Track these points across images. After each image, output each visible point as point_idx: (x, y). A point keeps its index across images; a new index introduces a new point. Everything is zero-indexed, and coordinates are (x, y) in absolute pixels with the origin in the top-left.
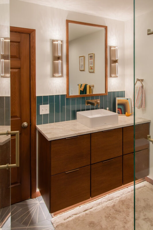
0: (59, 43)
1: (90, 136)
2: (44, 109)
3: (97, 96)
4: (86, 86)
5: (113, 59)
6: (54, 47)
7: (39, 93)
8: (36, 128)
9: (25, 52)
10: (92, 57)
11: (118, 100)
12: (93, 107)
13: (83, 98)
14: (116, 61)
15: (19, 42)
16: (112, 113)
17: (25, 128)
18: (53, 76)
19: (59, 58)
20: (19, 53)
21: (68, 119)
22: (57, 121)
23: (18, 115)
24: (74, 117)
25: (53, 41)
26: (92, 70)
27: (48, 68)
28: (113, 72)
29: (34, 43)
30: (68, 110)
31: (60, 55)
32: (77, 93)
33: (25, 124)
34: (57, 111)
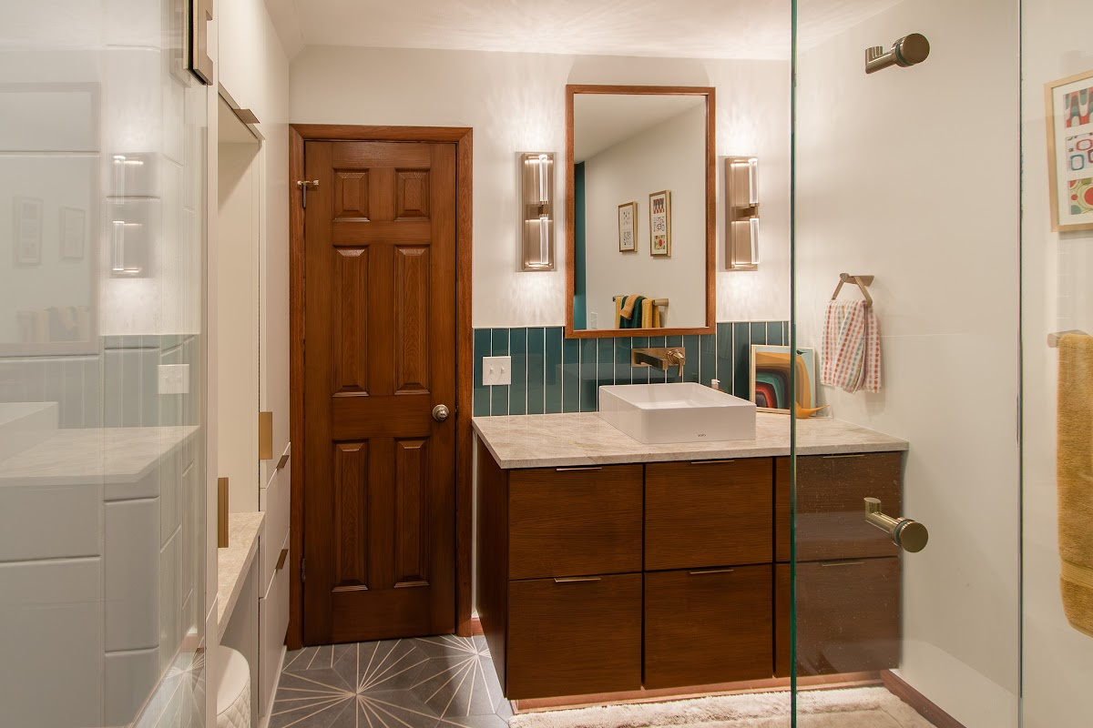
0: (543, 161)
1: (642, 471)
2: (497, 370)
3: (676, 336)
4: (639, 301)
5: (740, 203)
6: (527, 177)
7: (481, 319)
8: (471, 427)
9: (443, 196)
10: (661, 202)
11: (760, 353)
12: (657, 372)
13: (625, 340)
14: (749, 212)
15: (427, 170)
16: (733, 401)
17: (440, 421)
18: (524, 268)
19: (540, 210)
20: (428, 199)
21: (570, 408)
22: (535, 410)
23: (422, 380)
24: (592, 403)
25: (524, 157)
26: (662, 250)
27: (509, 244)
28: (739, 250)
29: (469, 168)
30: (571, 379)
31: (544, 198)
32: (610, 324)
33: (442, 410)
34: (536, 378)
